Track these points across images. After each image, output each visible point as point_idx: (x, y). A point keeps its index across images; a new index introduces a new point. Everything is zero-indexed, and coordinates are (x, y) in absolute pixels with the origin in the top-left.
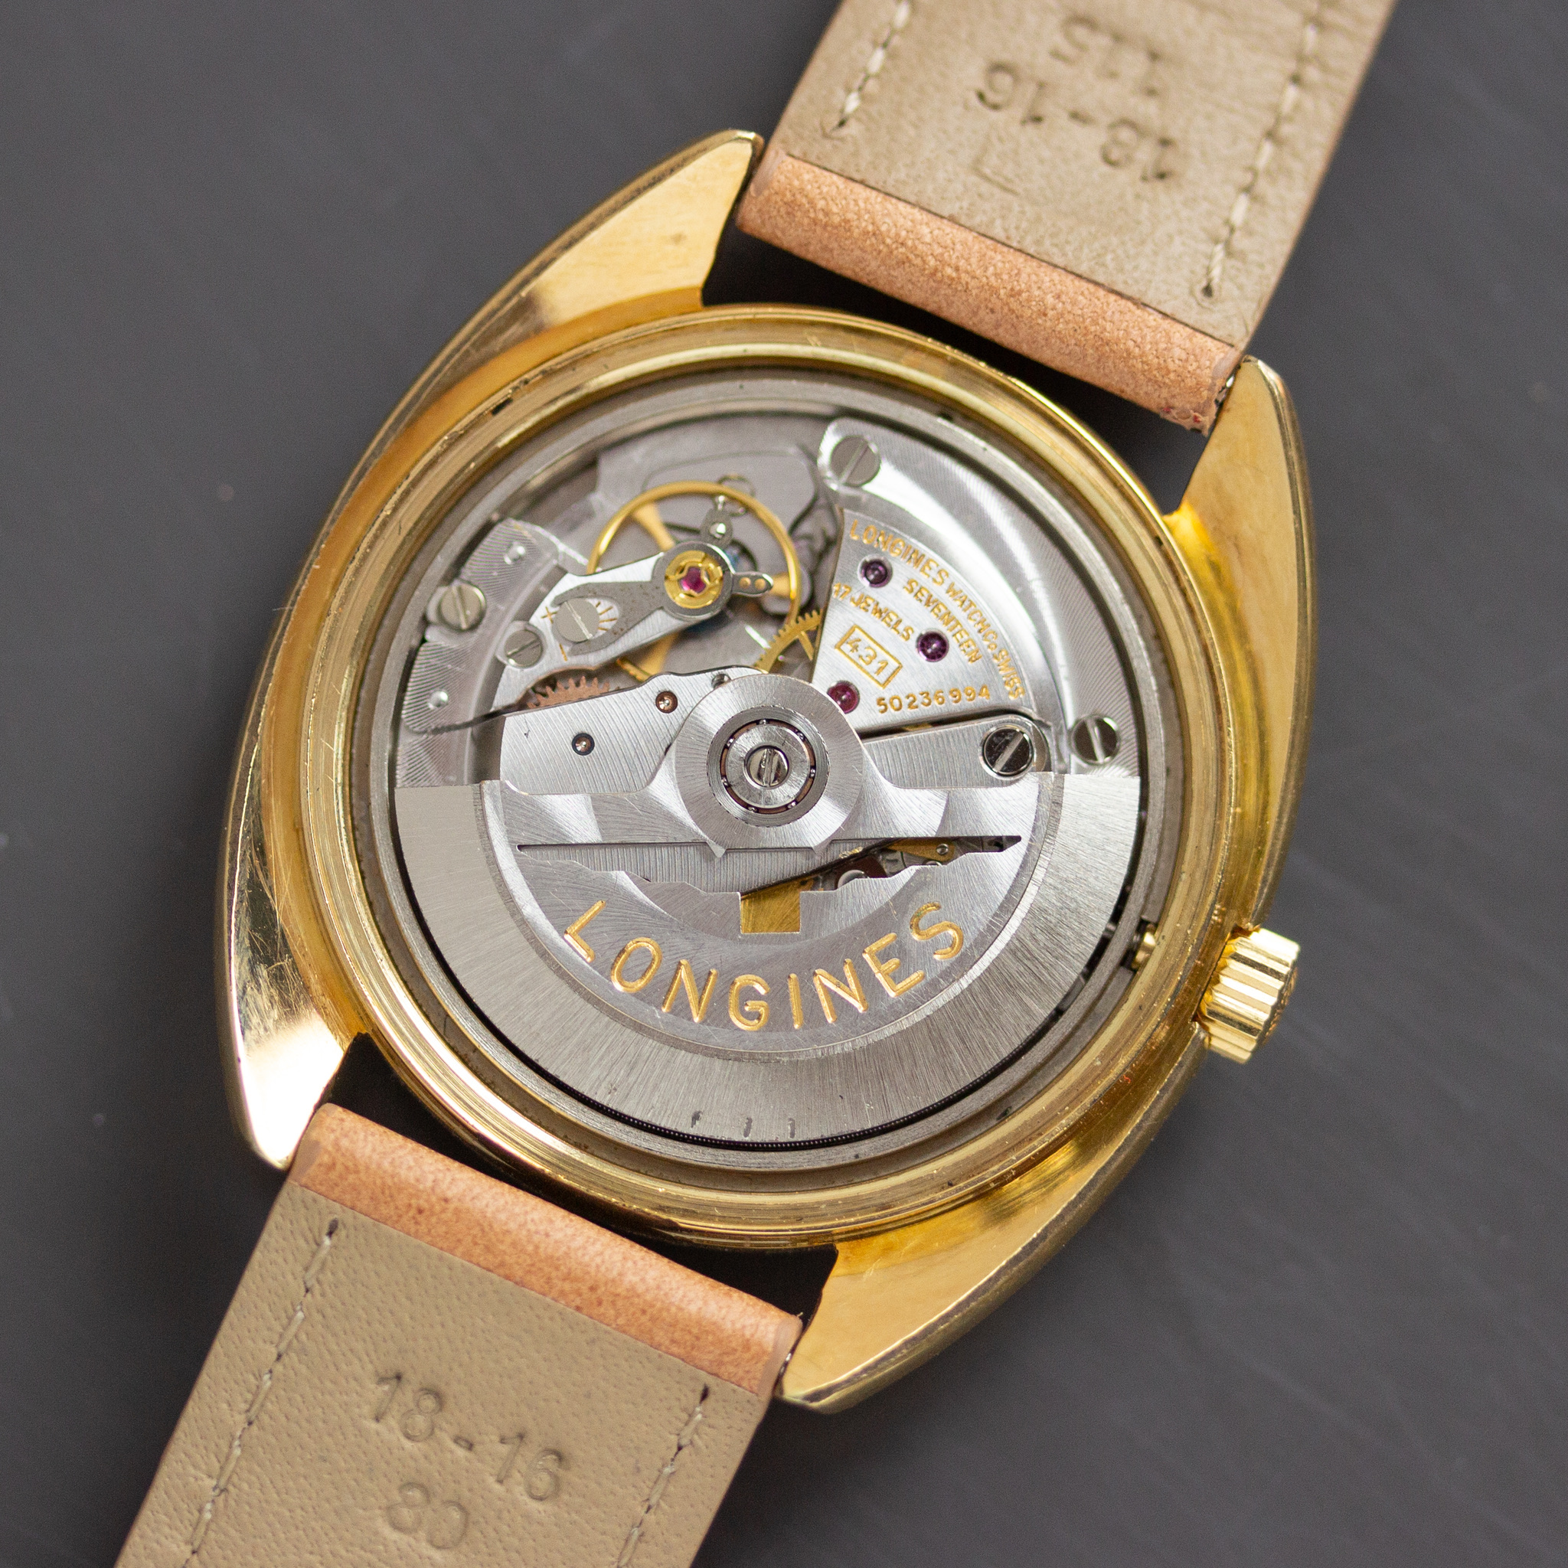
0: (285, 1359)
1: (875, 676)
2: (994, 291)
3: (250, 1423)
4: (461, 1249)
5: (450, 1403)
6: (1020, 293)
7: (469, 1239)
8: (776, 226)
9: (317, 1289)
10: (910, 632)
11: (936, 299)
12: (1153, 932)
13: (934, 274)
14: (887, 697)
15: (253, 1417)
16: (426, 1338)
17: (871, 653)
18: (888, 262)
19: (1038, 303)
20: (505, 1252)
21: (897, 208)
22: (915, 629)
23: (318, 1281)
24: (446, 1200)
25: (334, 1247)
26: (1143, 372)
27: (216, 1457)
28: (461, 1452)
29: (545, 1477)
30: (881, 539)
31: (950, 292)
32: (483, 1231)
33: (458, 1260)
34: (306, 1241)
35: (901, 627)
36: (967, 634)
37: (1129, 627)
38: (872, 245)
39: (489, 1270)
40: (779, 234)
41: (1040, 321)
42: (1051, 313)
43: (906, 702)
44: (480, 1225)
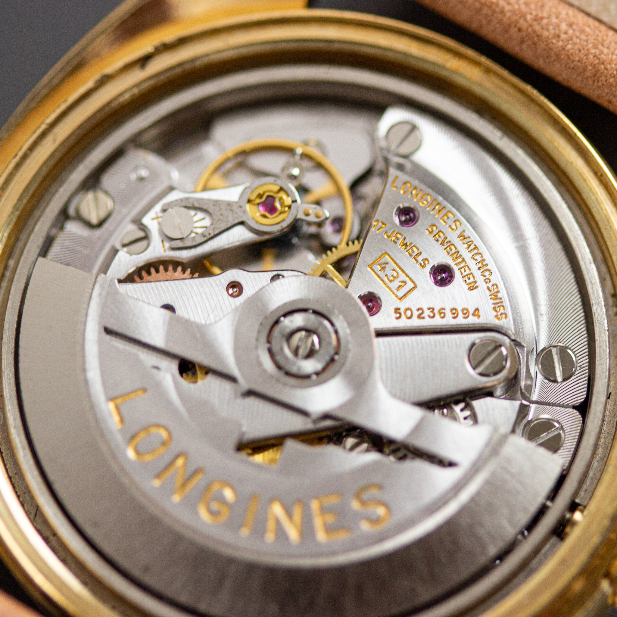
1: (395, 291)
2: (523, 16)
6: (542, 18)
10: (426, 262)
12: (582, 511)
14: (403, 307)
17: (395, 274)
19: (554, 28)
22: (430, 260)
30: (414, 192)
31: (489, 13)
35: (420, 258)
36: (470, 270)
37: (593, 281)
41: (554, 41)
42: (563, 36)
43: (416, 314)
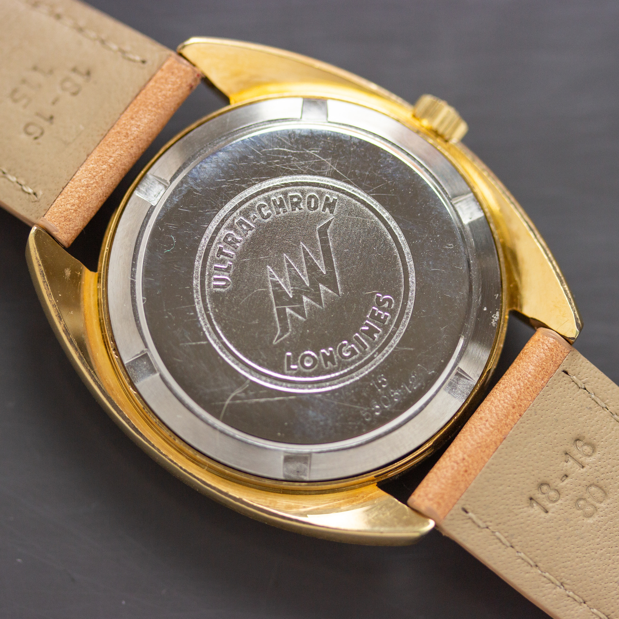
0: (513, 545)
2: (124, 144)
3: (537, 566)
4: (486, 459)
5: (547, 479)
7: (482, 454)
8: (73, 228)
9: (489, 524)
11: (121, 170)
13: (111, 167)
15: (535, 564)
16: (519, 482)
18: (100, 185)
20: (491, 440)
21: (78, 176)
23: (485, 522)
24: (464, 459)
25: (473, 512)
26: (173, 91)
27: (547, 584)
28: (567, 481)
29: (585, 447)
31: (119, 163)
32: (479, 447)
33: (490, 460)
34: (467, 523)
38: (92, 189)
39: (497, 448)
40: (76, 228)
41: (141, 128)
44: (476, 448)
